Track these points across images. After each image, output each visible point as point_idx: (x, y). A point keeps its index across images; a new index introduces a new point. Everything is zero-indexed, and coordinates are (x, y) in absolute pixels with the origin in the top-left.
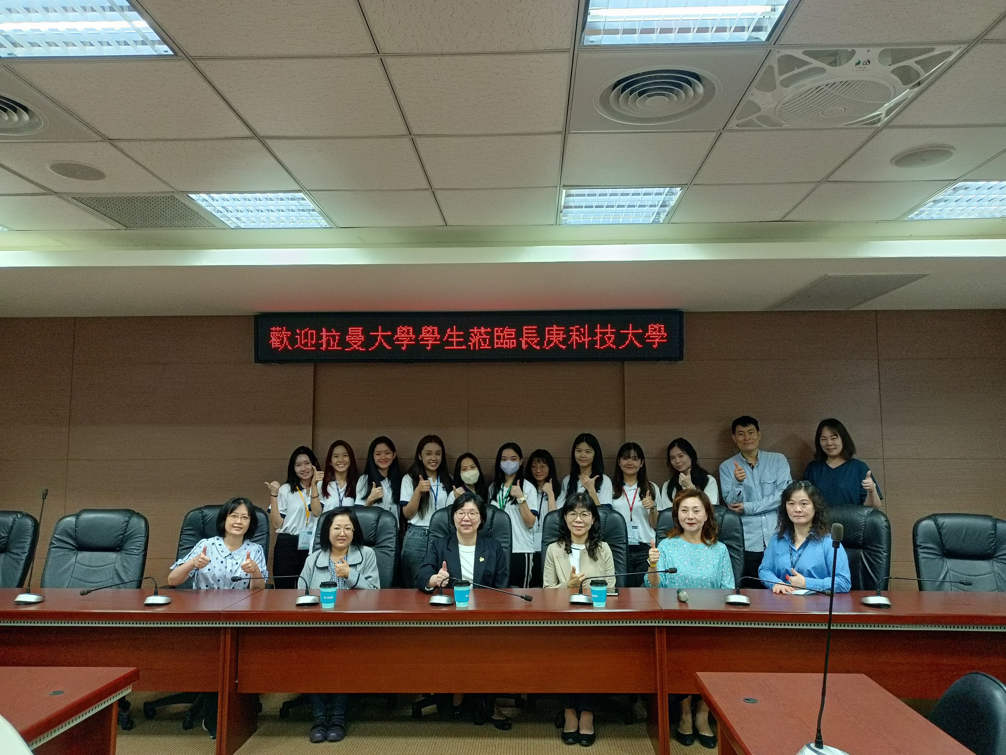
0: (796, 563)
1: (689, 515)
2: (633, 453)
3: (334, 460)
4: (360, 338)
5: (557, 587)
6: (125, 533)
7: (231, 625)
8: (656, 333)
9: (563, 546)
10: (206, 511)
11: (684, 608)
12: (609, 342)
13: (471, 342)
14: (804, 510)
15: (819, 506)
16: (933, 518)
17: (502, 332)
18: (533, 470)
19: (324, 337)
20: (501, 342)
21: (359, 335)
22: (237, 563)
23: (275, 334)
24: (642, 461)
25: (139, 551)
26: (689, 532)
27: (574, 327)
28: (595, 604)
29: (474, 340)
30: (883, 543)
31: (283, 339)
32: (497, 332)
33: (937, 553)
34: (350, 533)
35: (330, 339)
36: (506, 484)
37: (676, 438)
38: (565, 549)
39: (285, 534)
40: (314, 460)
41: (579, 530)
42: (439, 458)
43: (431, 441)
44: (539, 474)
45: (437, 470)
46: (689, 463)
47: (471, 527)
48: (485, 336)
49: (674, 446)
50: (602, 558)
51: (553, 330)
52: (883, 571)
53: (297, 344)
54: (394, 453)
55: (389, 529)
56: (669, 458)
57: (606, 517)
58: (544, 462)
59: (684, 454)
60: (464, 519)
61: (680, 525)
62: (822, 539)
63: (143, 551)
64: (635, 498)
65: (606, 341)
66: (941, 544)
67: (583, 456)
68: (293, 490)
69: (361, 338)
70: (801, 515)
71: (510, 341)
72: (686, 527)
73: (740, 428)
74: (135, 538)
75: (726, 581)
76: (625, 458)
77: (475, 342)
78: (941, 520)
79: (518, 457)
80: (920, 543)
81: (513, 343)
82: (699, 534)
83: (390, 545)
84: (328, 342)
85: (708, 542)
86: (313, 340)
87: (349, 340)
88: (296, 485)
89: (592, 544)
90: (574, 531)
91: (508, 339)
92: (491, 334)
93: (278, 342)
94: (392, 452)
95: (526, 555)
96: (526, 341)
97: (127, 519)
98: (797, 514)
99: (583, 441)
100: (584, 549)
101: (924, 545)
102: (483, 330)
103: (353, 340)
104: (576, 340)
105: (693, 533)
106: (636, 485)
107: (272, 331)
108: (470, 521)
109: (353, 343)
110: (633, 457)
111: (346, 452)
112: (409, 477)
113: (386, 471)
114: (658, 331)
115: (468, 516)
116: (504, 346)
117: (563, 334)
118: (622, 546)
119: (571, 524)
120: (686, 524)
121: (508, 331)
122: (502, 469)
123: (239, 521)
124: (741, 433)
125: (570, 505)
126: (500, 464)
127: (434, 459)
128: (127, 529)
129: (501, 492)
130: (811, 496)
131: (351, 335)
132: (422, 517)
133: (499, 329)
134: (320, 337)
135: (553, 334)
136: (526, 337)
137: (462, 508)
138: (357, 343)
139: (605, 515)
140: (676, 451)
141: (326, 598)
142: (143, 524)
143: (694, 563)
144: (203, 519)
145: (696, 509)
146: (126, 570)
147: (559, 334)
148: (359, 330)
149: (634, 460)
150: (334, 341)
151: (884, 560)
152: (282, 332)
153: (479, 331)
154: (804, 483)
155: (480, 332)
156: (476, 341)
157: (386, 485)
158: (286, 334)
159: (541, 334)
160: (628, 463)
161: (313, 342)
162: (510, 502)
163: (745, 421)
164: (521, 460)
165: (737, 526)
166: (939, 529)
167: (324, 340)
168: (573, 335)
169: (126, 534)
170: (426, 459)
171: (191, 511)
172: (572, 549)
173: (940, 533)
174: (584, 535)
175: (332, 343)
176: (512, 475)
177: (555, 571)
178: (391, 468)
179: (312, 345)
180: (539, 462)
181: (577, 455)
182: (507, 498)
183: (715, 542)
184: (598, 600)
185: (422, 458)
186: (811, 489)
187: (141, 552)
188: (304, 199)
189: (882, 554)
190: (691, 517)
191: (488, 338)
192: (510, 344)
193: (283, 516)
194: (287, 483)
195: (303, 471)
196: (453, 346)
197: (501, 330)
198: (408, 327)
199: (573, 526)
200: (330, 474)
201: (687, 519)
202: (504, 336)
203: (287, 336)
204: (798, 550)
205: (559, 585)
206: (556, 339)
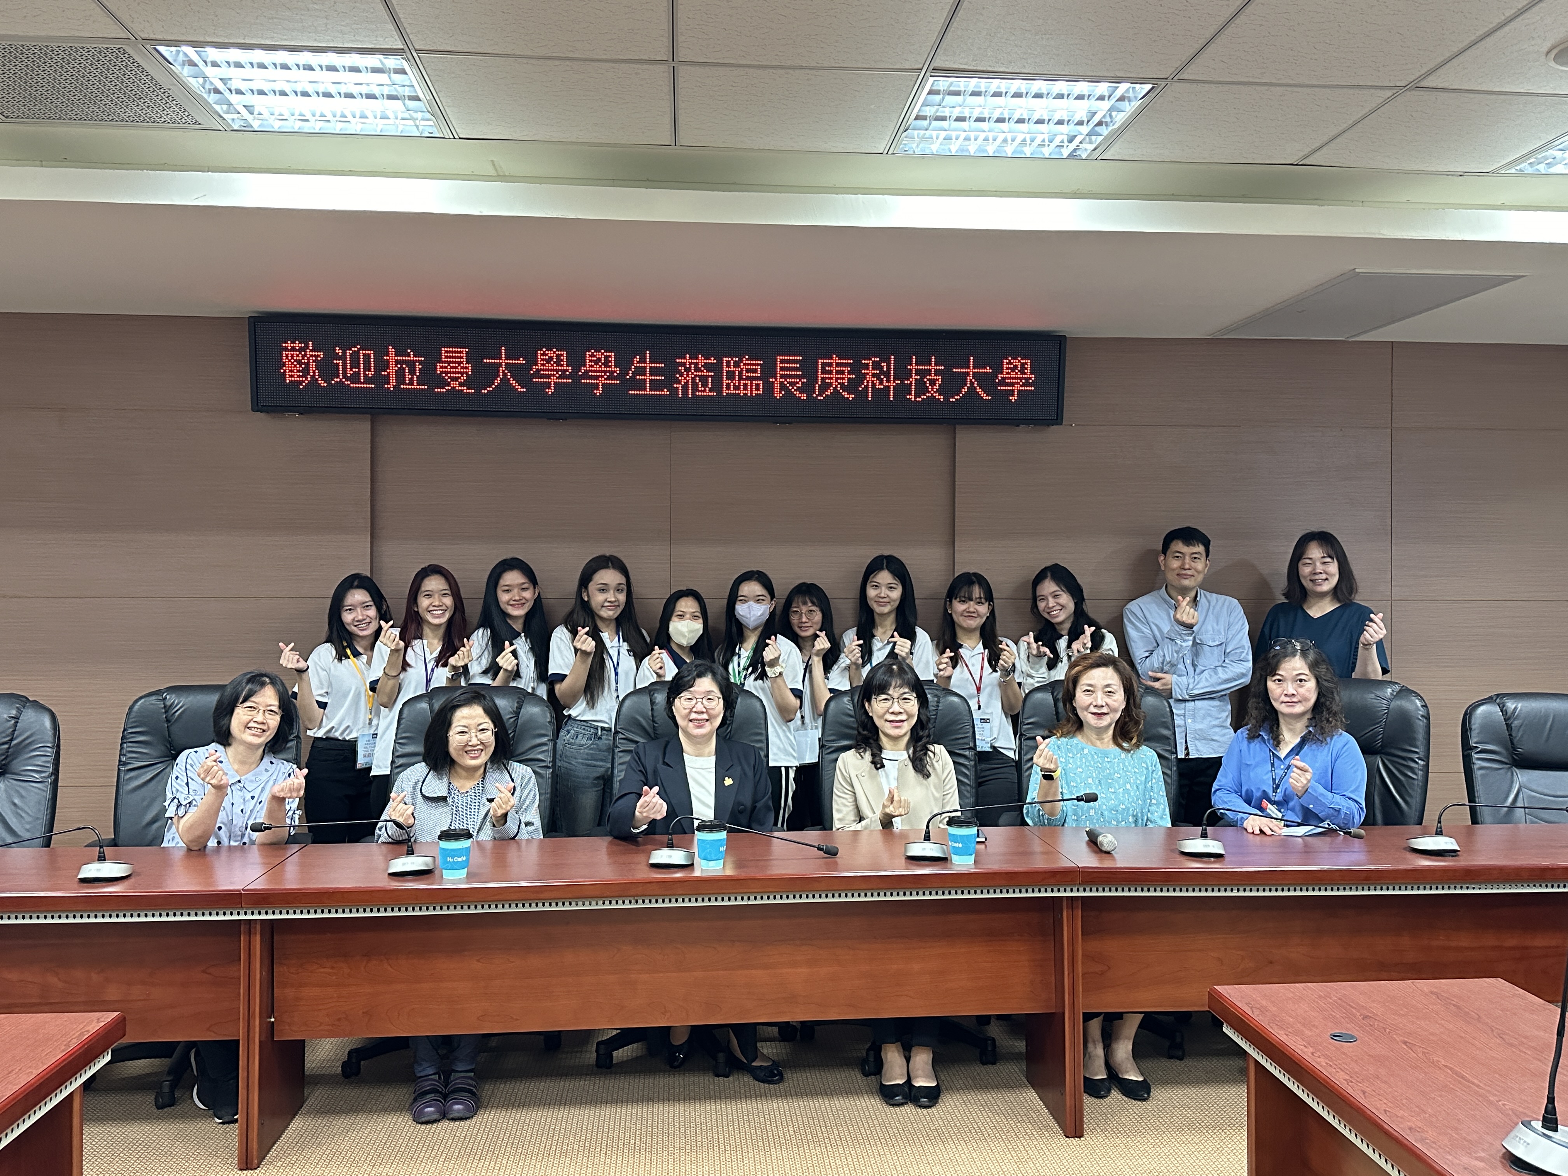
0: (1280, 781)
1: (1096, 699)
2: (977, 592)
3: (424, 602)
4: (463, 368)
5: (859, 827)
6: (11, 740)
7: (263, 917)
8: (1017, 374)
9: (868, 756)
10: (171, 698)
11: (1107, 864)
12: (932, 389)
13: (679, 382)
14: (1301, 690)
15: (1326, 684)
16: (1498, 701)
17: (737, 365)
18: (794, 619)
19: (392, 364)
20: (734, 384)
21: (462, 362)
22: (253, 797)
23: (292, 356)
24: (989, 604)
25: (43, 775)
26: (1096, 728)
27: (870, 359)
28: (955, 859)
29: (685, 378)
30: (1419, 743)
31: (308, 364)
32: (728, 366)
33: (1503, 760)
34: (489, 737)
35: (404, 369)
36: (745, 645)
37: (1049, 564)
38: (873, 762)
39: (328, 739)
40: (378, 598)
41: (897, 727)
42: (622, 597)
43: (606, 567)
44: (803, 625)
45: (617, 619)
46: (1071, 606)
47: (708, 723)
48: (705, 373)
49: (1045, 577)
50: (937, 775)
51: (830, 365)
52: (1416, 793)
53: (338, 377)
54: (534, 588)
55: (538, 728)
56: (1035, 599)
57: (938, 702)
58: (813, 604)
59: (1061, 593)
60: (694, 710)
61: (1077, 715)
62: (1328, 739)
63: (52, 774)
64: (982, 668)
65: (927, 388)
66: (1511, 745)
67: (882, 595)
68: (341, 656)
69: (467, 368)
70: (1295, 700)
71: (751, 383)
72: (1088, 718)
73: (1178, 546)
74: (35, 750)
75: (1156, 814)
76: (963, 599)
77: (687, 383)
78: (1511, 705)
79: (769, 597)
80: (1476, 743)
81: (757, 386)
82: (1111, 732)
83: (540, 757)
84: (400, 374)
85: (1125, 745)
86: (370, 370)
87: (442, 372)
88: (346, 647)
89: (918, 749)
90: (885, 727)
91: (748, 378)
92: (717, 369)
93: (299, 371)
94: (532, 588)
95: (783, 770)
96: (781, 383)
97: (14, 712)
98: (1287, 699)
99: (882, 569)
100: (906, 760)
101: (1481, 747)
102: (701, 360)
103: (450, 372)
104: (874, 384)
105: (1100, 731)
106: (981, 645)
107: (286, 349)
108: (707, 712)
109: (449, 378)
110: (976, 598)
111: (447, 587)
112: (565, 630)
113: (521, 621)
114: (1019, 371)
115: (702, 703)
116: (742, 392)
117: (849, 373)
118: (967, 753)
119: (881, 717)
120: (1090, 715)
121: (748, 364)
122: (738, 616)
123: (260, 718)
124: (1178, 554)
125: (880, 685)
126: (734, 608)
127: (613, 599)
128: (16, 733)
129: (735, 658)
130: (1313, 667)
131: (445, 362)
132: (592, 703)
133: (732, 359)
134: (382, 365)
135: (831, 372)
136: (782, 376)
137: (691, 689)
138: (459, 378)
139: (936, 699)
140: (1049, 587)
141: (451, 860)
142: (47, 723)
143: (1102, 782)
144: (166, 712)
145: (1108, 689)
146: (19, 811)
147: (843, 372)
148: (461, 352)
149: (979, 603)
150: (412, 372)
151: (1420, 773)
152: (306, 352)
153: (693, 363)
154: (1301, 643)
155: (696, 364)
156: (688, 381)
157: (522, 645)
158: (313, 356)
159: (809, 371)
160: (969, 608)
161: (370, 374)
162: (753, 676)
163: (1189, 535)
164: (773, 602)
165: (1164, 718)
166: (1509, 719)
167: (392, 369)
168: (868, 374)
169: (14, 742)
170: (597, 599)
171: (141, 698)
172: (884, 761)
173: (1509, 726)
174: (905, 734)
175: (408, 377)
176: (755, 629)
177: (856, 800)
178: (529, 617)
179: (367, 380)
180: (805, 603)
181: (871, 593)
182: (747, 669)
183: (1138, 746)
184: (958, 852)
185: (588, 596)
186: (1311, 656)
187: (49, 777)
188: (403, 72)
189: (1417, 763)
190: (1100, 703)
191: (711, 376)
192: (751, 388)
193: (323, 705)
194: (326, 642)
195: (358, 621)
196: (645, 390)
197: (735, 362)
198: (558, 350)
199: (886, 720)
200: (413, 626)
201: (1092, 706)
202: (740, 373)
203: (316, 359)
204: (1285, 758)
205: (863, 823)
206: (836, 381)
